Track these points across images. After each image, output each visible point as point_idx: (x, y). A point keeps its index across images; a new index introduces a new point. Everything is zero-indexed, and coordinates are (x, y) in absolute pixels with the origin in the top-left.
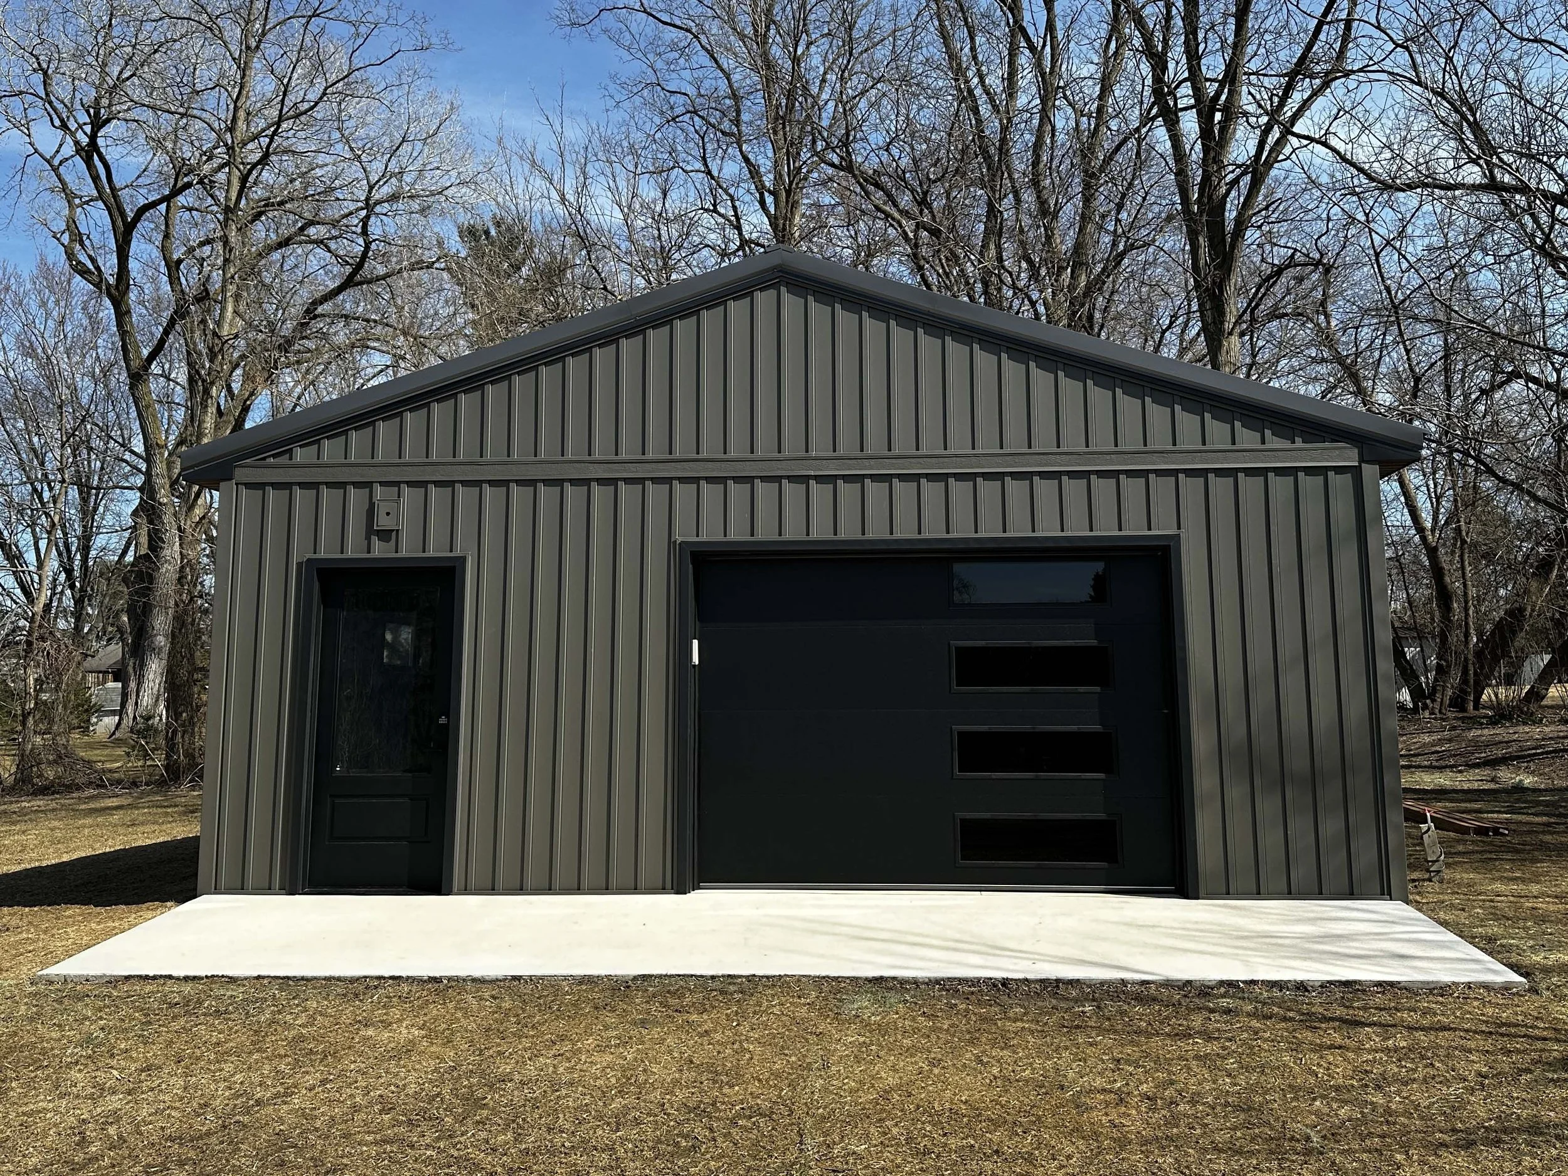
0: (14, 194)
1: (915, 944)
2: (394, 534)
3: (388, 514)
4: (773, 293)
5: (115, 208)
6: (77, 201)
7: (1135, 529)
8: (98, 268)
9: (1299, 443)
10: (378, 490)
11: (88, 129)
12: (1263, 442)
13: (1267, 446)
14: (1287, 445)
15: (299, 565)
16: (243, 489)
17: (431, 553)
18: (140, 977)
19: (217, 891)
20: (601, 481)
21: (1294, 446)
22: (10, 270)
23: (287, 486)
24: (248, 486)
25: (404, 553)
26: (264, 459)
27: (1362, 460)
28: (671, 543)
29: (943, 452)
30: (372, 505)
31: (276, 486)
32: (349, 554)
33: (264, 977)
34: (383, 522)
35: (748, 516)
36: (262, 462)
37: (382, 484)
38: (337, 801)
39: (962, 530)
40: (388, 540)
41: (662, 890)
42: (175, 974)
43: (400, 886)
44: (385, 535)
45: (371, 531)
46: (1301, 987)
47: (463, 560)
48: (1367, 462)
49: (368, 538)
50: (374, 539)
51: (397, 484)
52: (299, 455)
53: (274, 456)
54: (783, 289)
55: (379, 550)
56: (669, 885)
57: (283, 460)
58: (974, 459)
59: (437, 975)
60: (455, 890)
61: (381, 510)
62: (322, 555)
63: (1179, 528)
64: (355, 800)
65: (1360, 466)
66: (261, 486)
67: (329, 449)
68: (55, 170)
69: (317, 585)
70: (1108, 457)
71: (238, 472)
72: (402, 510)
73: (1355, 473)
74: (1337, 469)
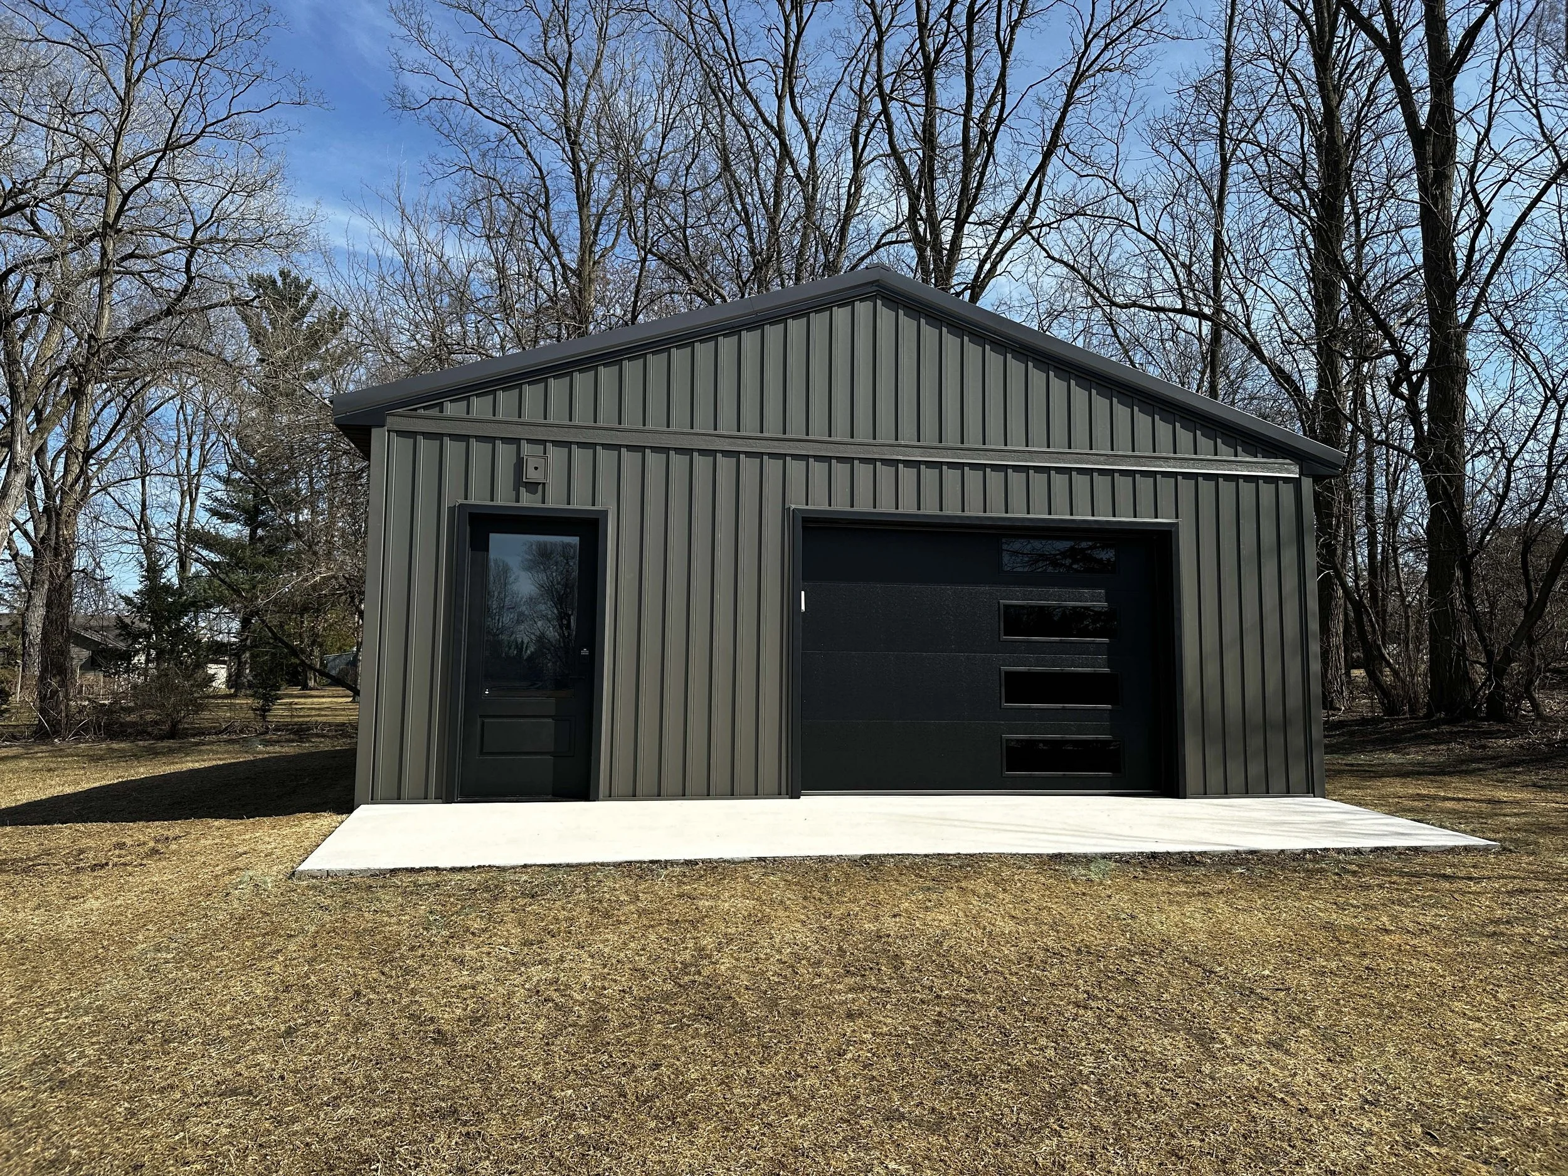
2: (540, 487)
3: (536, 468)
4: (869, 304)
7: (1146, 517)
10: (525, 446)
12: (1236, 455)
13: (1239, 458)
14: (1252, 459)
15: (451, 510)
16: (393, 435)
17: (574, 506)
18: (406, 869)
19: (373, 801)
20: (726, 453)
21: (1257, 460)
23: (438, 436)
24: (401, 433)
25: (550, 504)
26: (415, 410)
27: (1301, 474)
28: (785, 509)
29: (1003, 447)
30: (520, 459)
31: (427, 435)
32: (499, 502)
33: (531, 866)
34: (532, 475)
35: (848, 490)
36: (413, 413)
37: (529, 441)
38: (487, 720)
39: (1018, 513)
40: (535, 492)
41: (779, 795)
42: (441, 866)
43: (547, 794)
44: (532, 487)
45: (520, 481)
46: (1358, 852)
47: (605, 513)
48: (1307, 476)
49: (516, 490)
50: (523, 490)
51: (543, 442)
52: (450, 409)
53: (424, 408)
54: (878, 302)
55: (527, 500)
56: (784, 791)
57: (434, 412)
58: (1027, 455)
60: (601, 796)
61: (528, 463)
62: (472, 501)
63: (1177, 517)
64: (505, 720)
65: (1302, 478)
66: (412, 435)
67: (480, 406)
69: (466, 528)
70: (1127, 460)
71: (389, 419)
72: (548, 466)
73: (1297, 483)
74: (1286, 480)
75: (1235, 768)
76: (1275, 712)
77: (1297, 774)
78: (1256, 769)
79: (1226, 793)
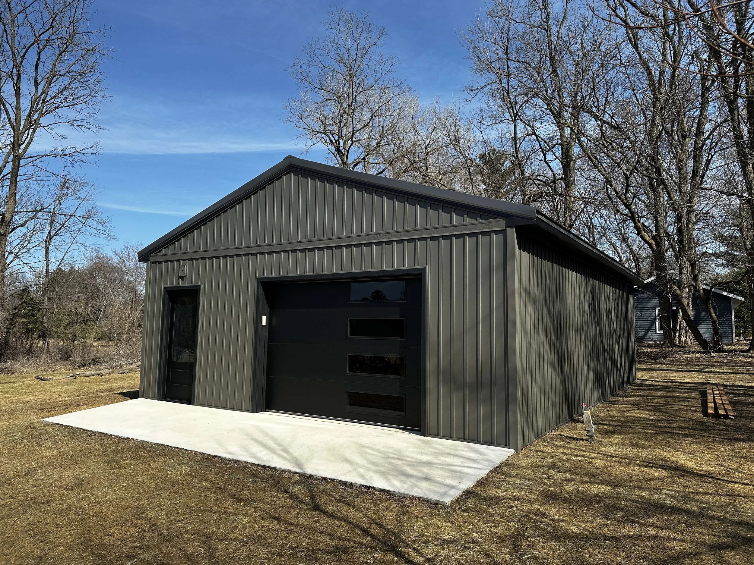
3: (183, 271)
7: (409, 265)
9: (479, 220)
10: (181, 262)
12: (463, 221)
13: (465, 223)
14: (474, 221)
15: (164, 289)
16: (151, 263)
17: (193, 284)
19: (143, 397)
21: (477, 222)
23: (161, 262)
24: (154, 263)
25: (187, 284)
26: (156, 253)
27: (507, 227)
28: (256, 278)
30: (179, 268)
31: (159, 262)
32: (175, 285)
34: (181, 274)
35: (278, 267)
37: (182, 260)
38: (173, 370)
39: (356, 268)
40: (183, 280)
41: (248, 410)
44: (183, 278)
45: (179, 277)
47: (199, 286)
48: (509, 227)
49: (178, 280)
50: (180, 280)
52: (164, 251)
53: (159, 252)
54: (292, 174)
55: (181, 284)
56: (250, 410)
57: (160, 254)
60: (195, 403)
61: (181, 269)
62: (168, 285)
63: (426, 264)
64: (177, 370)
65: (506, 229)
66: (156, 263)
69: (168, 296)
70: (400, 234)
71: (151, 258)
72: (186, 268)
73: (504, 232)
74: (496, 232)
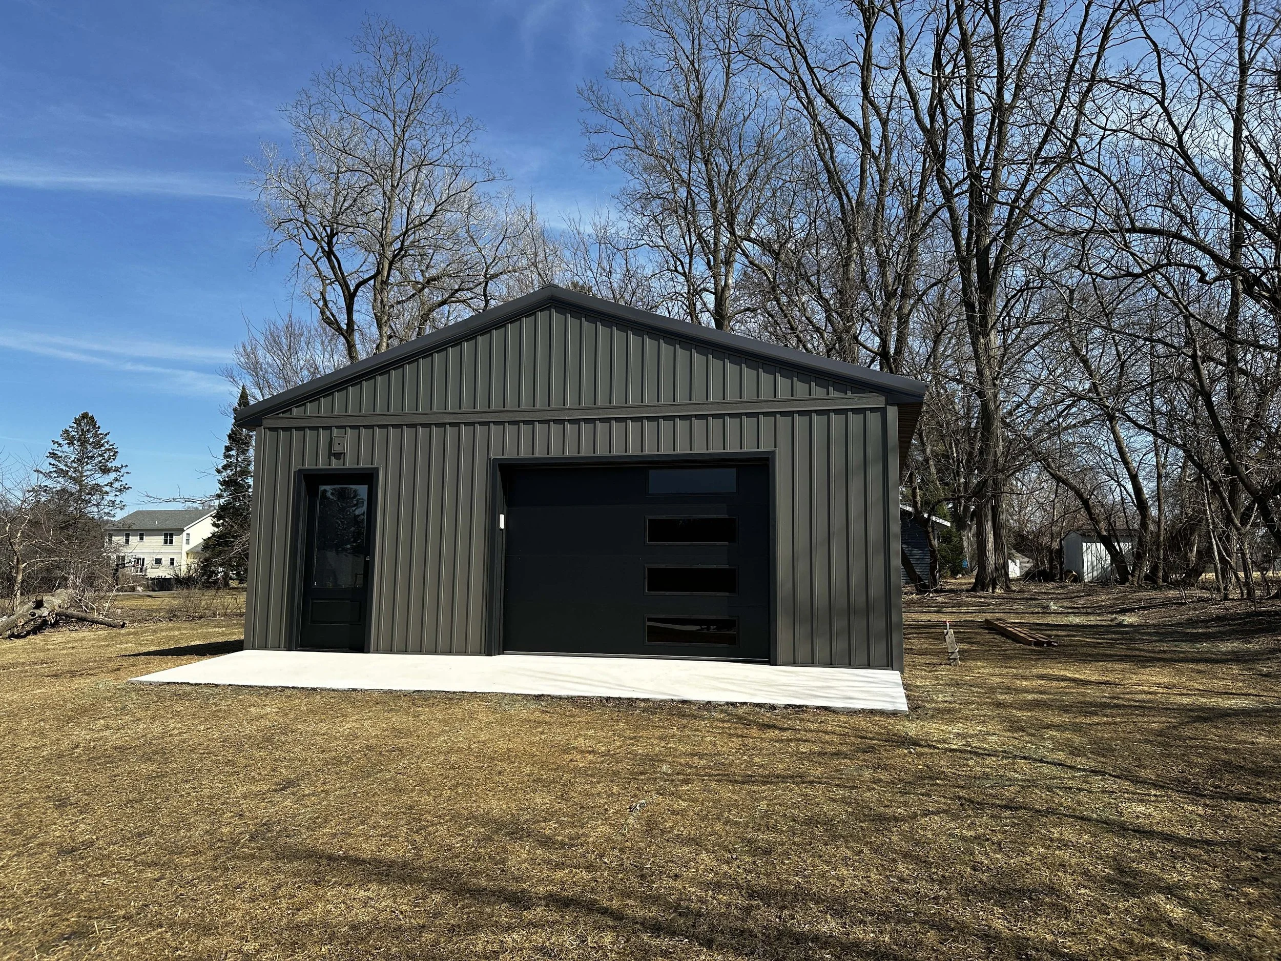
0: (294, 279)
1: (577, 683)
2: (342, 455)
3: (339, 444)
4: (547, 312)
5: (345, 285)
6: (328, 282)
7: (749, 447)
8: (336, 320)
9: (849, 394)
10: (335, 430)
11: (326, 239)
12: (828, 394)
13: (830, 396)
14: (842, 395)
15: (295, 472)
16: (267, 431)
17: (362, 465)
19: (253, 648)
20: (451, 424)
21: (846, 396)
22: (302, 323)
23: (289, 429)
24: (270, 429)
25: (348, 466)
26: (277, 414)
27: (887, 404)
28: (488, 459)
29: (641, 404)
30: (331, 439)
31: (284, 429)
32: (320, 466)
34: (337, 449)
35: (531, 443)
36: (277, 416)
37: (337, 427)
38: (315, 601)
40: (339, 459)
41: (480, 653)
43: (345, 648)
44: (338, 456)
45: (331, 453)
47: (377, 469)
48: (892, 405)
49: (329, 458)
50: (332, 458)
51: (344, 427)
52: (295, 411)
53: (283, 413)
54: (553, 310)
55: (335, 464)
56: (482, 651)
57: (287, 415)
58: (658, 408)
59: (315, 687)
60: (372, 650)
61: (336, 441)
62: (307, 467)
63: (775, 447)
64: (323, 601)
65: (885, 407)
66: (276, 429)
67: (310, 408)
68: (315, 263)
69: (303, 484)
71: (265, 422)
72: (346, 442)
73: (883, 411)
74: (872, 410)
75: (821, 645)
76: (858, 599)
77: (878, 650)
78: (839, 645)
79: (812, 663)
